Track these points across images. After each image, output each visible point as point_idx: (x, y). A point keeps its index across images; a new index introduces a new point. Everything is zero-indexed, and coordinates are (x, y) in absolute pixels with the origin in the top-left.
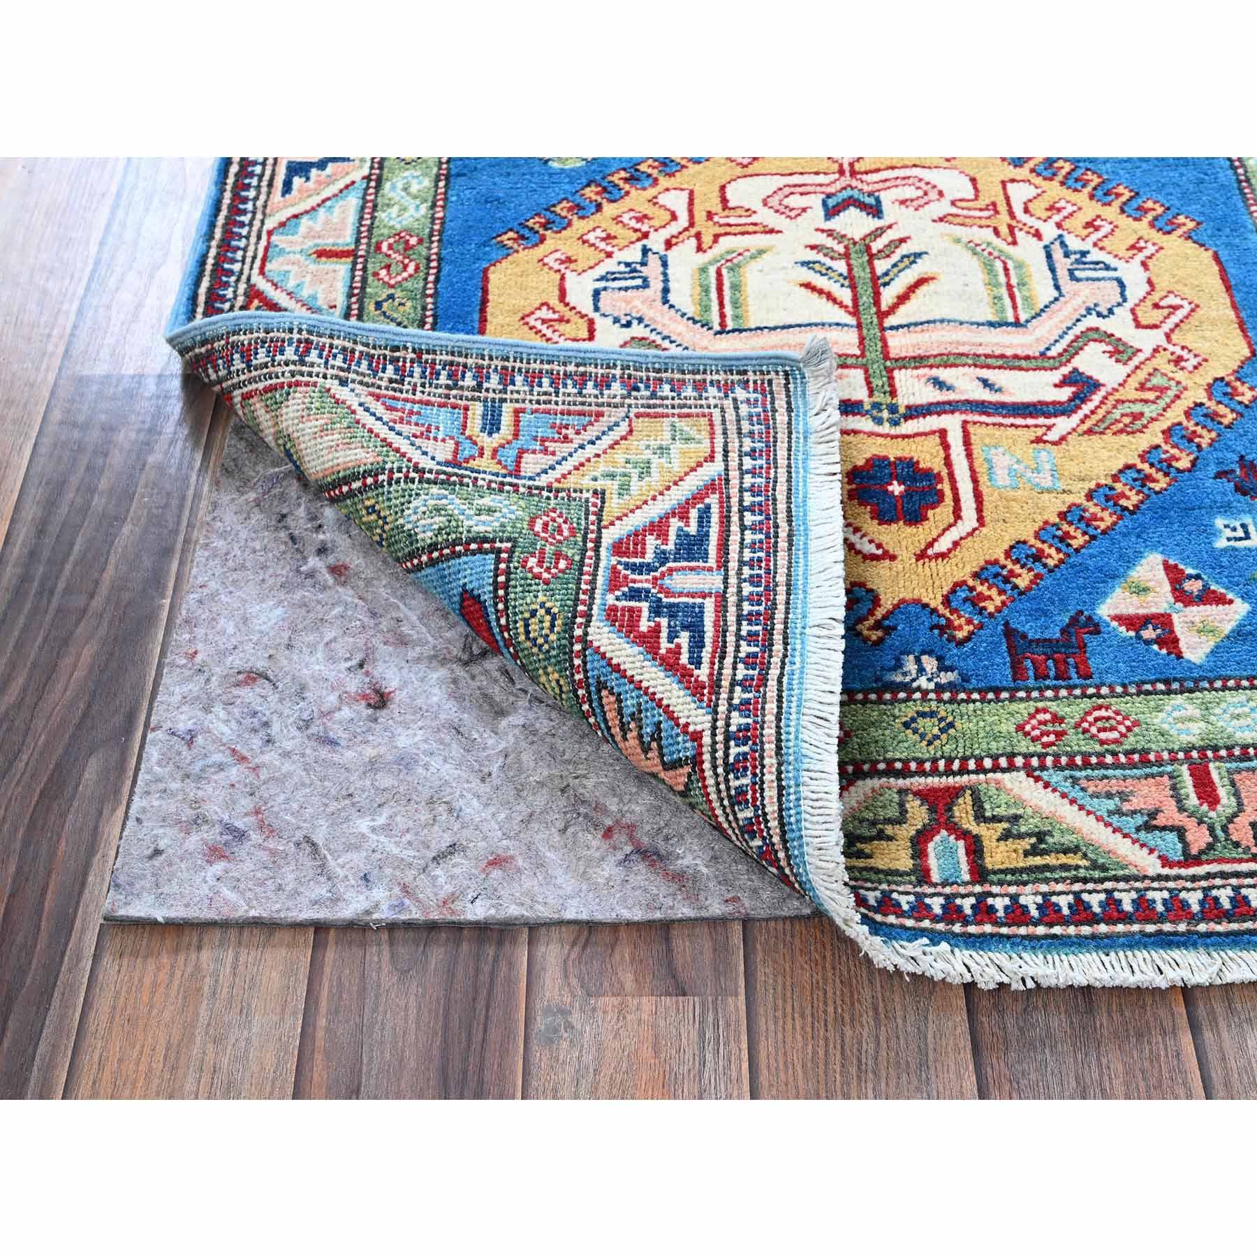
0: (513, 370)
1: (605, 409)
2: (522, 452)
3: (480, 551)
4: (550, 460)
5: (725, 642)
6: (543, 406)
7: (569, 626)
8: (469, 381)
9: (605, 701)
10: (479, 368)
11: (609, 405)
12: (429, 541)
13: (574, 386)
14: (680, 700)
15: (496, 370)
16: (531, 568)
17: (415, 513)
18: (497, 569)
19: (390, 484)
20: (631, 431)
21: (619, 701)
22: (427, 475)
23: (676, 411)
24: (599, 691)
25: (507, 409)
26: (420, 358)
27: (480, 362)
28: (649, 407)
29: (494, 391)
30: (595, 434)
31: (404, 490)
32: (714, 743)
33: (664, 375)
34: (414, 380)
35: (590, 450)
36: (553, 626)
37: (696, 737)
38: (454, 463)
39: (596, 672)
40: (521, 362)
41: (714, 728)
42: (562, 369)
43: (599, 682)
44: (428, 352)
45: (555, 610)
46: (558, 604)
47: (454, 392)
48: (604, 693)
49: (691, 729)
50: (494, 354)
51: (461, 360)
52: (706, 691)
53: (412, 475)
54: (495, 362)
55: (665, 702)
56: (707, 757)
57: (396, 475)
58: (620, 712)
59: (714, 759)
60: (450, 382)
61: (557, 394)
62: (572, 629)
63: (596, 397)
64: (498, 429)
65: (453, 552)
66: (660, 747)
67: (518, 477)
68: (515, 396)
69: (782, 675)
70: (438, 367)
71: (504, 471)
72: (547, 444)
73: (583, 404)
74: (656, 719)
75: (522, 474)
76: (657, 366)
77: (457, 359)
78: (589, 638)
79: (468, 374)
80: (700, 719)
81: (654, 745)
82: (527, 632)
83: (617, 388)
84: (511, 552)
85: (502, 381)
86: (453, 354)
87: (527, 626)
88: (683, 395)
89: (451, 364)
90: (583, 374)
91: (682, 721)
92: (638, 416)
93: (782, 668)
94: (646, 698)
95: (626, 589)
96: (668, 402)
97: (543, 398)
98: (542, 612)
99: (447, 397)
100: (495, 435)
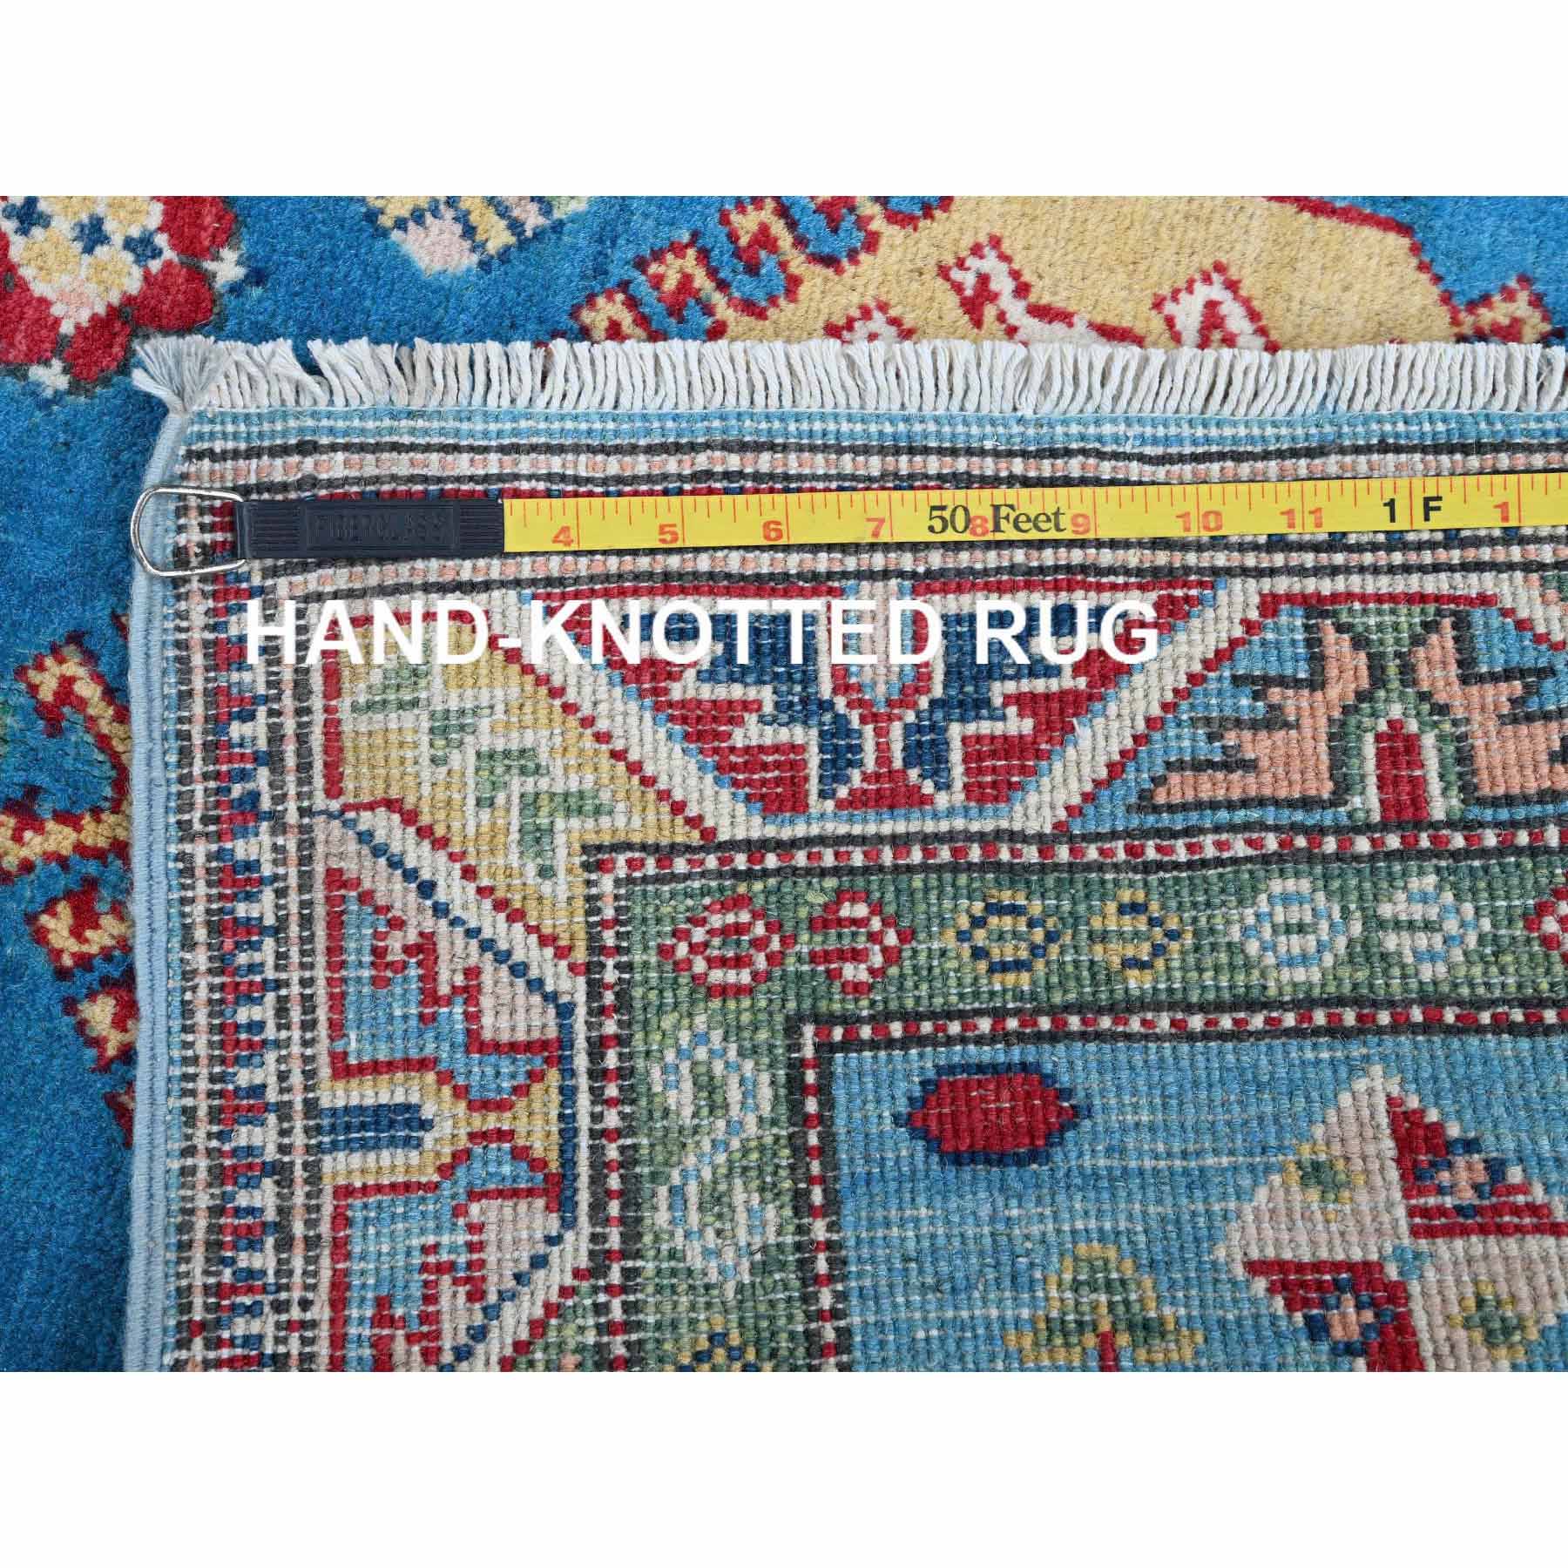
0: (221, 1094)
1: (319, 869)
2: (475, 1043)
3: (823, 1090)
4: (492, 977)
5: (1057, 569)
6: (322, 1014)
7: (1014, 873)
8: (265, 1197)
9: (1176, 799)
10: (220, 1175)
11: (305, 860)
12: (788, 1212)
13: (256, 947)
14: (1197, 637)
15: (220, 1136)
16: (872, 971)
17: (718, 1253)
18: (873, 1045)
19: (639, 1325)
20: (391, 805)
21: (1180, 766)
22: (615, 1241)
23: (317, 703)
24: (1156, 809)
25: (335, 1095)
26: (203, 1326)
27: (202, 1175)
28: (304, 767)
29: (283, 1133)
30: (398, 885)
31: (659, 1289)
32: (1288, 571)
33: (197, 740)
34: (270, 1331)
35: (453, 891)
36: (1015, 910)
37: (1270, 605)
38: (558, 1193)
39: (1120, 812)
40: (193, 1078)
41: (1259, 573)
42: (203, 982)
43: (1140, 809)
44: (186, 1308)
45: (978, 907)
46: (964, 903)
47: (298, 1229)
48: (1161, 798)
49: (1254, 615)
50: (177, 1146)
51: (201, 1223)
52: (1179, 593)
53: (615, 1277)
54: (200, 1140)
55: (1197, 667)
56: (1311, 585)
57: (617, 1314)
58: (1199, 766)
59: (1317, 571)
60: (270, 1241)
61: (278, 984)
62: (1028, 868)
63: (281, 893)
64: (407, 1107)
65: (820, 1151)
66: (1282, 681)
67: (565, 1041)
68: (296, 1079)
69: (1142, 458)
70: (227, 1276)
71: (553, 1076)
72: (444, 990)
73: (306, 921)
74: (1227, 684)
75: (552, 1033)
76: (173, 758)
77: (200, 1234)
78: (1048, 830)
79: (243, 1200)
80: (1239, 599)
81: (1275, 694)
82: (1018, 965)
83: (254, 847)
84: (824, 1022)
85: (255, 1115)
86: (188, 1245)
87: (1004, 967)
88: (261, 690)
89: (213, 1246)
90: (215, 929)
91: (1238, 632)
92: (333, 790)
93: (1128, 457)
94: (1184, 705)
95: (913, 774)
96: (290, 726)
97: (296, 1015)
98: (980, 936)
99: (312, 1243)
100: (428, 1112)
